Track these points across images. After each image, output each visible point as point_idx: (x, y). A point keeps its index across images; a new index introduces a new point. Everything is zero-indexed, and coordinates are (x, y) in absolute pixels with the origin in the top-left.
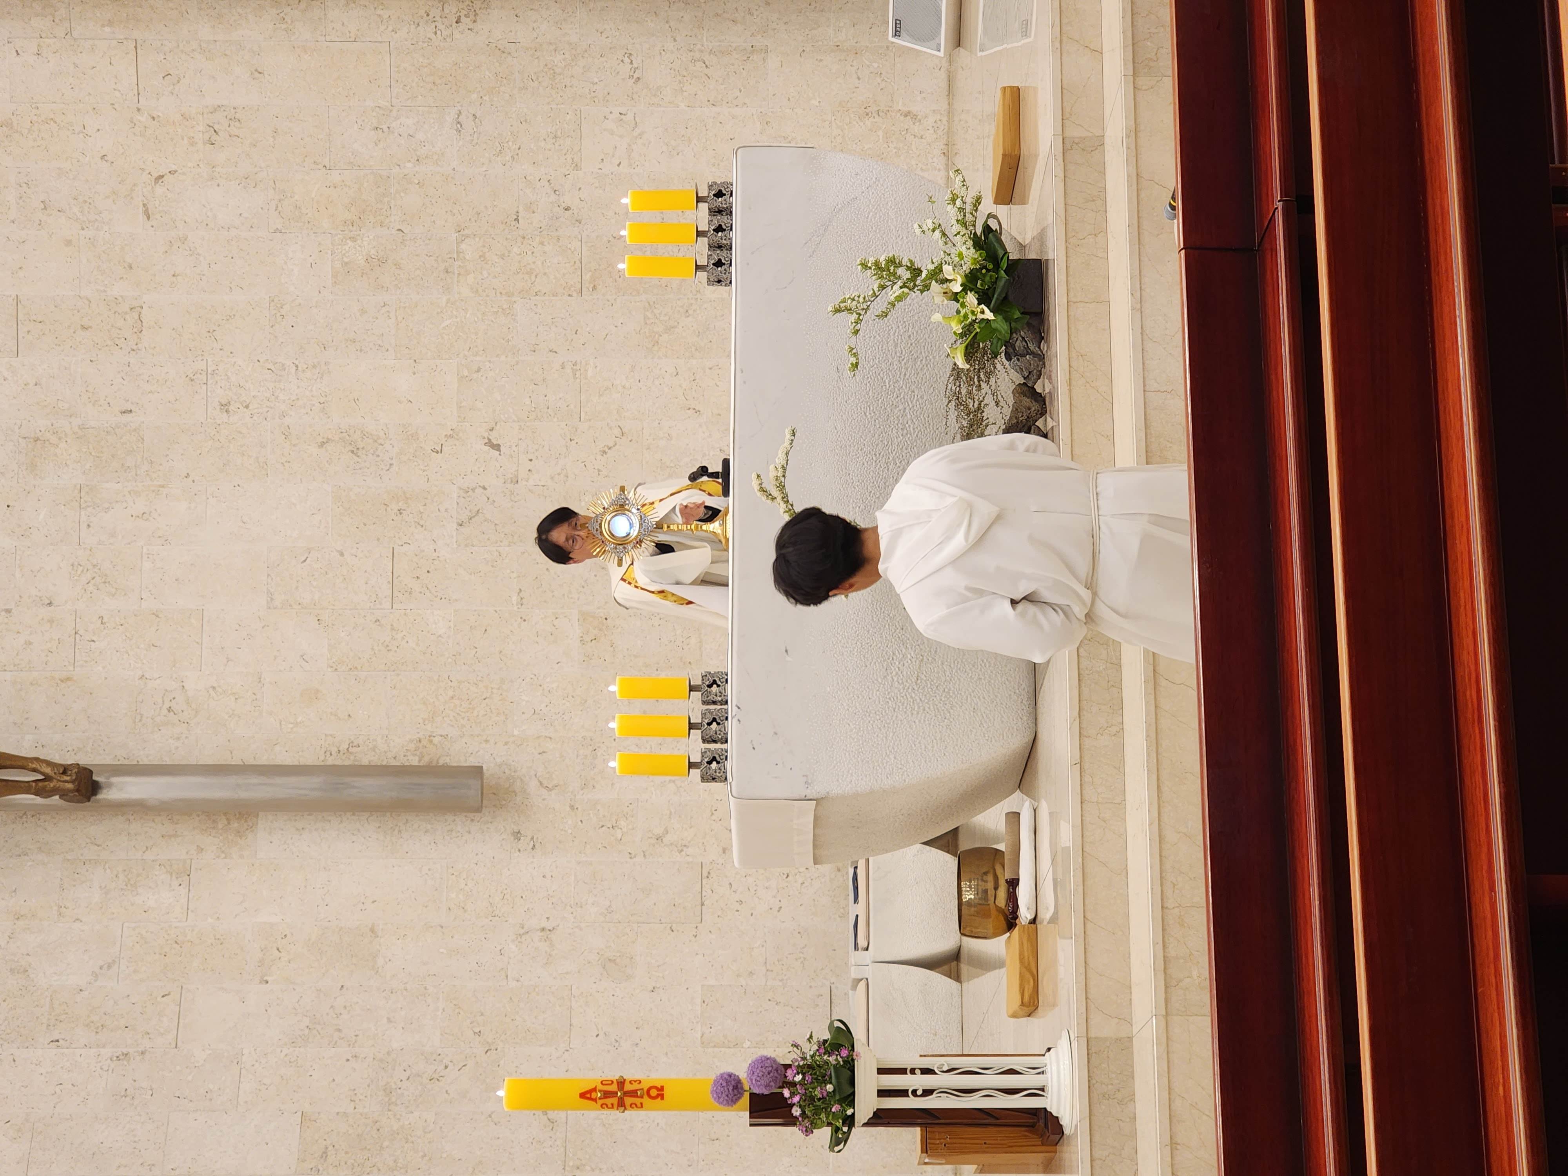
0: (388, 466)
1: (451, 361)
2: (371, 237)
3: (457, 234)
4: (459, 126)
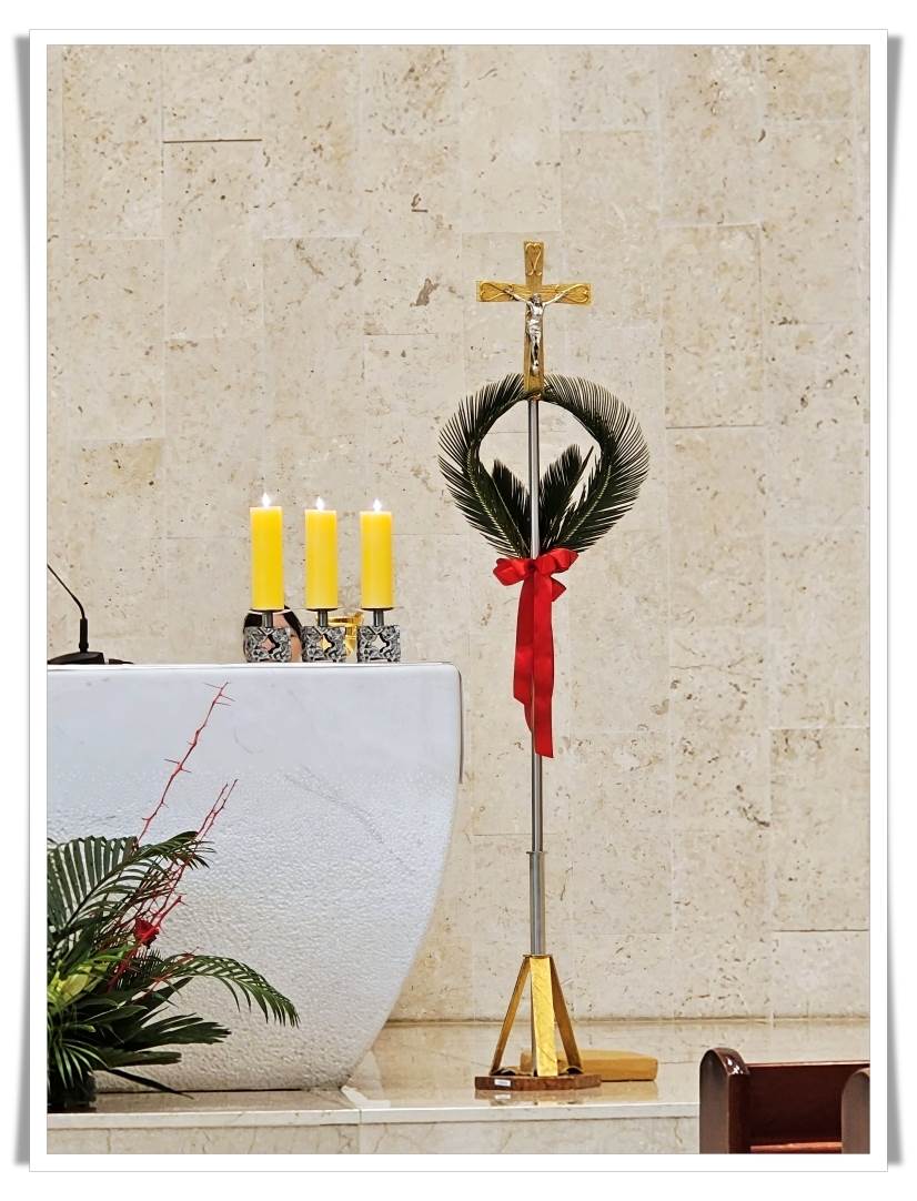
0: (393, 128)
1: (560, 222)
2: (751, 89)
3: (759, 226)
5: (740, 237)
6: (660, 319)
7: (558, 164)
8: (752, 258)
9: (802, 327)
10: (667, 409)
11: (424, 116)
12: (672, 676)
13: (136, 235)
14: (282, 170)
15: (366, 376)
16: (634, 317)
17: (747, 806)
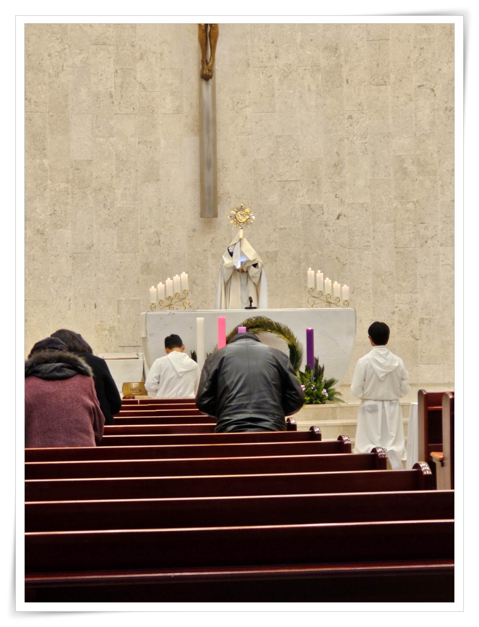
0: (331, 178)
1: (370, 200)
2: (414, 169)
3: (416, 201)
5: (411, 204)
6: (393, 223)
7: (369, 187)
8: (414, 209)
9: (426, 224)
10: (395, 244)
11: (338, 175)
12: (396, 305)
13: (271, 203)
14: (305, 188)
15: (325, 236)
16: (387, 222)
17: (413, 335)
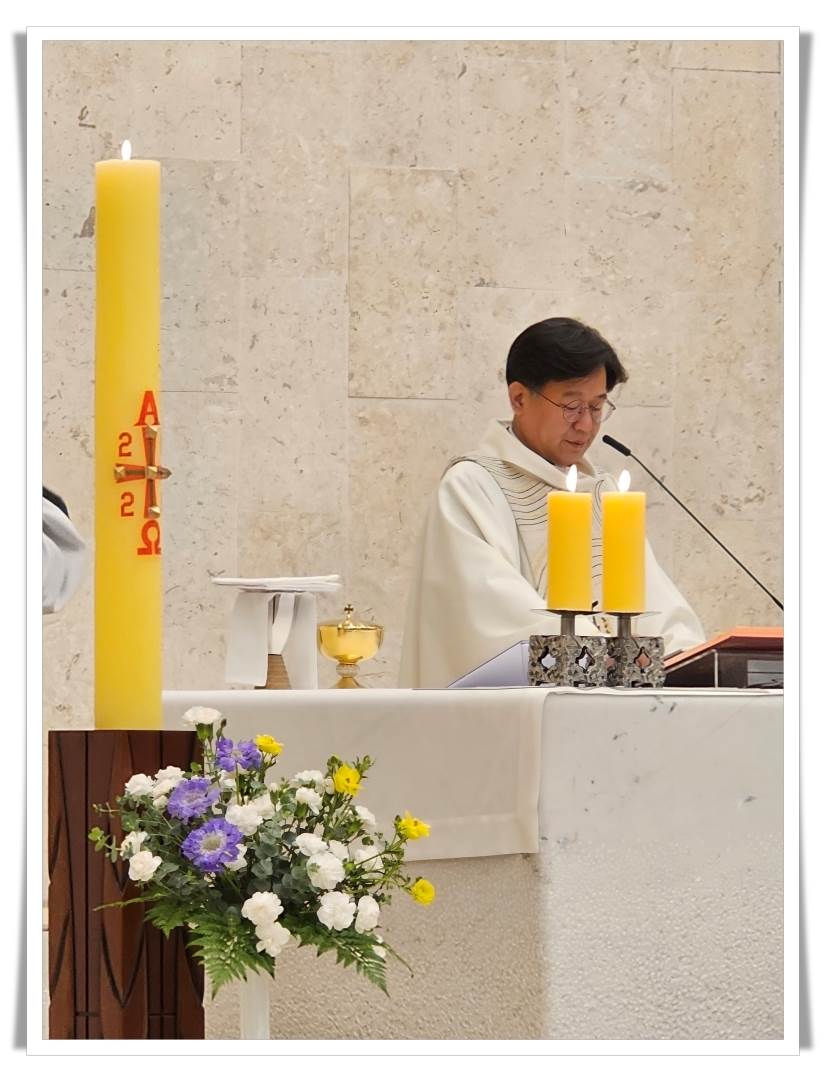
3: (457, 172)
4: (641, 186)
5: (438, 183)
6: (345, 271)
7: (240, 84)
8: (449, 209)
9: (501, 291)
10: (350, 376)
16: (317, 267)
